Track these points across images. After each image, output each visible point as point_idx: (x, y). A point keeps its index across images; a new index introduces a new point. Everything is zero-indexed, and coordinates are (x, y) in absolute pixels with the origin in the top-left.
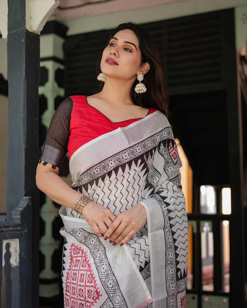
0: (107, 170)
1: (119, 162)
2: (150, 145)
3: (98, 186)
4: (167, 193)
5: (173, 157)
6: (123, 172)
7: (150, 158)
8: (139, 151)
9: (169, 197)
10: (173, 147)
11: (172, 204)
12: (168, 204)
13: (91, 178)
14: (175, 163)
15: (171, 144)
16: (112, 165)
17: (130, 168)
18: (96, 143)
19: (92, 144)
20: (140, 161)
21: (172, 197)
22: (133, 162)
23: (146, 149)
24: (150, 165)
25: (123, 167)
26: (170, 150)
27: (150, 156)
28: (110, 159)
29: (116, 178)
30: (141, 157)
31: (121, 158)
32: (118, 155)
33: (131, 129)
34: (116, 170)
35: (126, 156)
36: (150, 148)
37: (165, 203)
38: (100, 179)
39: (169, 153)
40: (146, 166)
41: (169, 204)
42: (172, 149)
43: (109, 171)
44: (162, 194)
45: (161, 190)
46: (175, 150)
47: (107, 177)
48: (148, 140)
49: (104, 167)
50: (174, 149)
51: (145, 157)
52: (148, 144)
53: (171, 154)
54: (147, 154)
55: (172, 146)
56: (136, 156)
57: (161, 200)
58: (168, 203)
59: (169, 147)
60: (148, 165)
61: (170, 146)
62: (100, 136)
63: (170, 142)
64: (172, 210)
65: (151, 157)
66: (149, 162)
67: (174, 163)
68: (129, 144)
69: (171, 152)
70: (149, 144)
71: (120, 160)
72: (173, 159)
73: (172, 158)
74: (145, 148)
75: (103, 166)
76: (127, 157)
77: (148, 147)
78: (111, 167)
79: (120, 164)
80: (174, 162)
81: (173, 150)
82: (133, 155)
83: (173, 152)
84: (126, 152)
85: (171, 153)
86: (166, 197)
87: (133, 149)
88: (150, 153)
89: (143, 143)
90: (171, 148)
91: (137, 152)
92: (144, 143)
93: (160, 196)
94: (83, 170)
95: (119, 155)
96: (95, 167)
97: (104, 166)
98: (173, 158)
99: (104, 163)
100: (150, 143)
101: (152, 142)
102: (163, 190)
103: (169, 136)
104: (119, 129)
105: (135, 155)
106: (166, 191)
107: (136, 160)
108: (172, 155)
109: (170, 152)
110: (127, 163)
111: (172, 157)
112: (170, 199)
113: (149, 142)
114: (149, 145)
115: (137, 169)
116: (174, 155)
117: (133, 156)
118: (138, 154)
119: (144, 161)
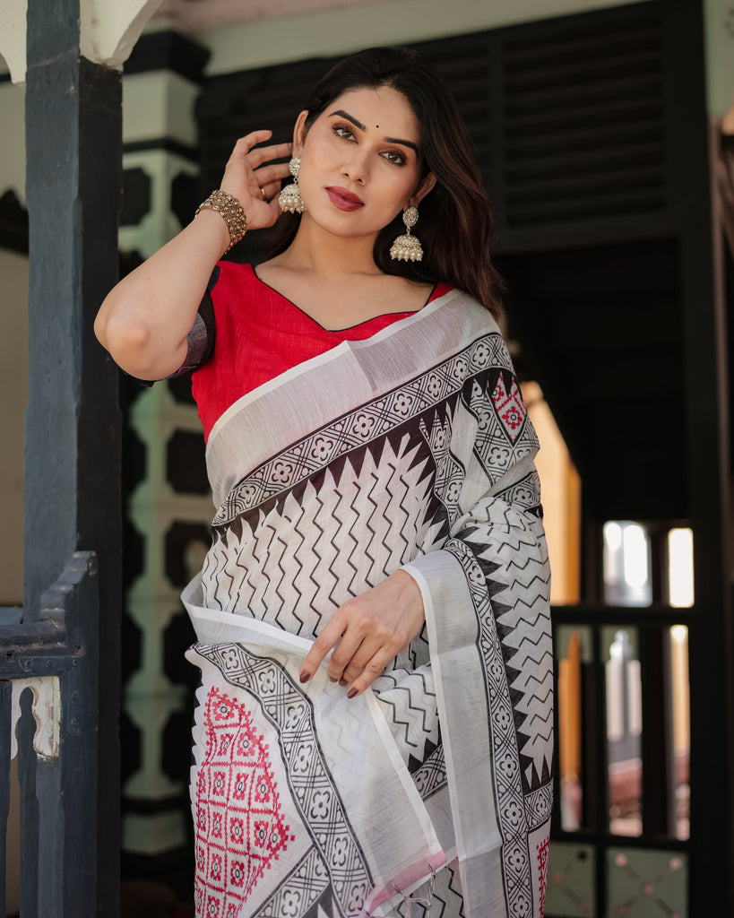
0: (309, 469)
1: (344, 442)
2: (436, 391)
3: (283, 515)
4: (488, 534)
5: (507, 421)
6: (358, 473)
7: (438, 428)
8: (405, 408)
9: (496, 546)
10: (508, 392)
11: (506, 566)
12: (492, 567)
13: (267, 494)
14: (513, 437)
15: (500, 382)
16: (324, 452)
17: (377, 461)
18: (274, 391)
19: (264, 396)
20: (406, 439)
21: (503, 544)
22: (387, 441)
23: (426, 403)
24: (439, 449)
25: (357, 458)
26: (498, 400)
27: (437, 422)
28: (319, 436)
29: (335, 491)
30: (411, 426)
31: (351, 432)
32: (340, 423)
33: (381, 345)
34: (336, 467)
35: (364, 425)
36: (437, 399)
37: (483, 563)
38: (290, 496)
39: (496, 411)
40: (425, 452)
41: (497, 566)
42: (505, 398)
43: (316, 470)
44: (472, 538)
45: (470, 525)
46: (516, 400)
47: (310, 488)
48: (431, 375)
49: (302, 461)
50: (510, 399)
51: (422, 426)
52: (431, 388)
53: (501, 413)
54: (428, 416)
55: (503, 390)
56: (394, 424)
57: (470, 554)
58: (491, 563)
59: (495, 393)
60: (433, 450)
61: (497, 389)
62: (289, 371)
63: (499, 376)
64: (506, 583)
65: (443, 425)
66: (436, 440)
67: (510, 440)
68: (374, 388)
69: (503, 405)
70: (435, 386)
71: (348, 437)
72: (508, 428)
73: (506, 425)
74: (422, 400)
75: (298, 458)
76: (366, 429)
77: (432, 395)
78: (322, 460)
79: (347, 449)
80: (509, 437)
81: (508, 401)
82: (386, 420)
83: (508, 407)
84: (364, 413)
85: (500, 408)
86: (486, 545)
87: (384, 404)
88: (437, 414)
89: (416, 386)
90: (502, 394)
91: (399, 414)
92: (420, 384)
93: (467, 543)
94: (241, 470)
95: (343, 423)
96: (276, 461)
97: (300, 456)
98: (509, 424)
99: (301, 449)
100: (438, 384)
101: (442, 381)
102: (477, 525)
103: (495, 361)
104: (345, 346)
105: (393, 421)
106: (484, 528)
107: (395, 437)
108: (505, 417)
109: (497, 407)
110: (369, 445)
111: (504, 421)
112: (498, 551)
113: (435, 381)
114: (435, 391)
115: (396, 461)
116: (510, 414)
117: (387, 424)
118: (400, 418)
119: (421, 438)
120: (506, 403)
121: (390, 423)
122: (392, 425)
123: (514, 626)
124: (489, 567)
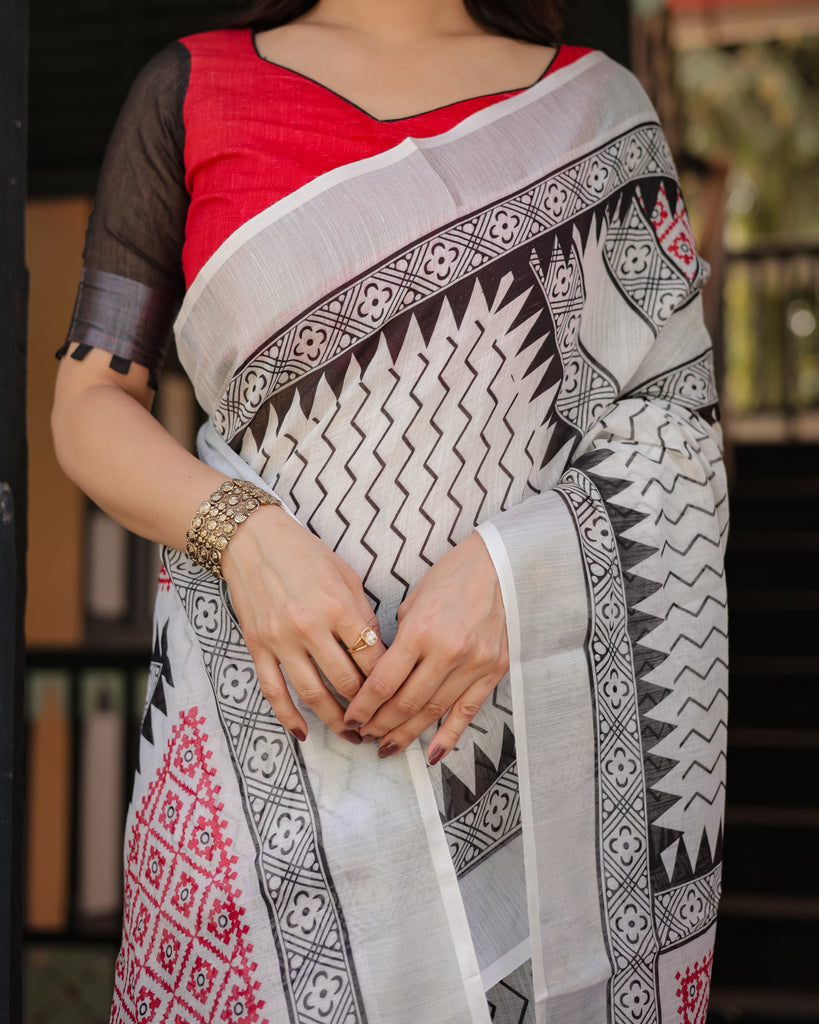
0: (352, 336)
1: (410, 289)
2: (559, 207)
3: (311, 416)
4: (627, 466)
5: (677, 254)
6: (427, 338)
7: (559, 264)
8: (508, 233)
9: (639, 483)
10: (673, 211)
11: (654, 517)
12: (632, 517)
13: (284, 377)
14: (690, 275)
15: (661, 197)
16: (377, 306)
17: (459, 319)
18: (296, 211)
19: (280, 220)
20: (507, 281)
21: (651, 482)
22: (477, 285)
23: (540, 225)
24: (560, 297)
25: (428, 316)
26: (660, 224)
27: (558, 254)
28: (371, 281)
29: (391, 370)
30: (516, 261)
31: (421, 273)
32: (404, 258)
33: (472, 138)
34: (394, 332)
35: (441, 261)
36: (558, 219)
37: (615, 512)
38: (323, 380)
39: (658, 241)
40: (537, 302)
41: (640, 517)
42: (669, 220)
43: (364, 337)
44: (603, 469)
45: (602, 444)
46: (684, 223)
47: (354, 366)
48: (549, 184)
49: (342, 323)
50: (676, 221)
51: (534, 260)
52: (550, 204)
53: (666, 244)
54: (543, 245)
55: (667, 208)
56: (490, 258)
57: (596, 495)
58: (631, 512)
59: (654, 214)
60: (550, 299)
61: (658, 208)
62: (319, 180)
63: (659, 188)
64: (653, 545)
65: (567, 259)
66: (557, 282)
67: (688, 279)
68: (459, 203)
69: (667, 232)
70: (556, 200)
71: (417, 279)
72: (680, 263)
73: (676, 260)
74: (535, 221)
75: (335, 317)
76: (444, 266)
77: (550, 213)
78: (374, 320)
79: (414, 301)
80: (684, 275)
81: (674, 224)
82: (477, 252)
83: (675, 233)
84: (442, 241)
85: (663, 236)
86: (624, 481)
87: (475, 226)
88: (557, 242)
89: (526, 199)
90: (664, 215)
91: (498, 241)
92: (532, 197)
93: (594, 478)
95: (408, 257)
96: (302, 324)
97: (339, 315)
98: (680, 257)
99: (342, 303)
100: (561, 197)
101: (569, 193)
102: (612, 446)
103: (652, 166)
104: (408, 145)
105: (489, 252)
106: (622, 451)
107: (489, 278)
108: (673, 248)
109: (659, 236)
110: (449, 292)
111: (671, 254)
112: (643, 493)
113: (555, 192)
114: (556, 208)
115: (488, 318)
116: (680, 243)
117: (478, 257)
118: (498, 250)
119: (532, 280)
120: (671, 228)
121: (484, 255)
122: (486, 258)
123: (662, 616)
124: (625, 518)
